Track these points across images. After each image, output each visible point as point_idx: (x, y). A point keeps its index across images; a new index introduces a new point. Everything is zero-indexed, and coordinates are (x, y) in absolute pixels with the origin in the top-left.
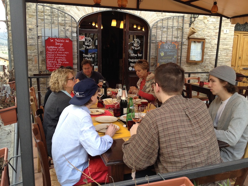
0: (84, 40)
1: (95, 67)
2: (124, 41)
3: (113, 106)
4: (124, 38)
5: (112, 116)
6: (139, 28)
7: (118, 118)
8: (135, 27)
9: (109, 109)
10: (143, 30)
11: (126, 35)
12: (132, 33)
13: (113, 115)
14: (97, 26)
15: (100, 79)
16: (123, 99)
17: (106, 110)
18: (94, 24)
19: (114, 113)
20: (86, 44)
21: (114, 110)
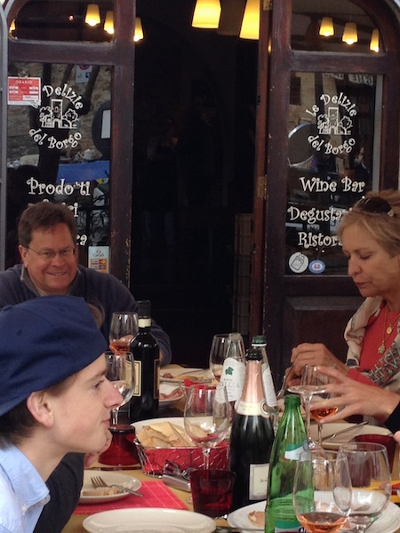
0: (36, 101)
1: (93, 250)
2: (262, 108)
3: (191, 457)
4: (262, 92)
5: (185, 508)
6: (350, 39)
7: (220, 521)
8: (327, 31)
9: (170, 471)
10: (375, 46)
11: (273, 72)
12: (306, 62)
13: (191, 507)
14: (109, 28)
15: (123, 311)
16: (247, 413)
17: (152, 479)
18: (92, 20)
19: (196, 491)
20: (48, 122)
21: (195, 478)
